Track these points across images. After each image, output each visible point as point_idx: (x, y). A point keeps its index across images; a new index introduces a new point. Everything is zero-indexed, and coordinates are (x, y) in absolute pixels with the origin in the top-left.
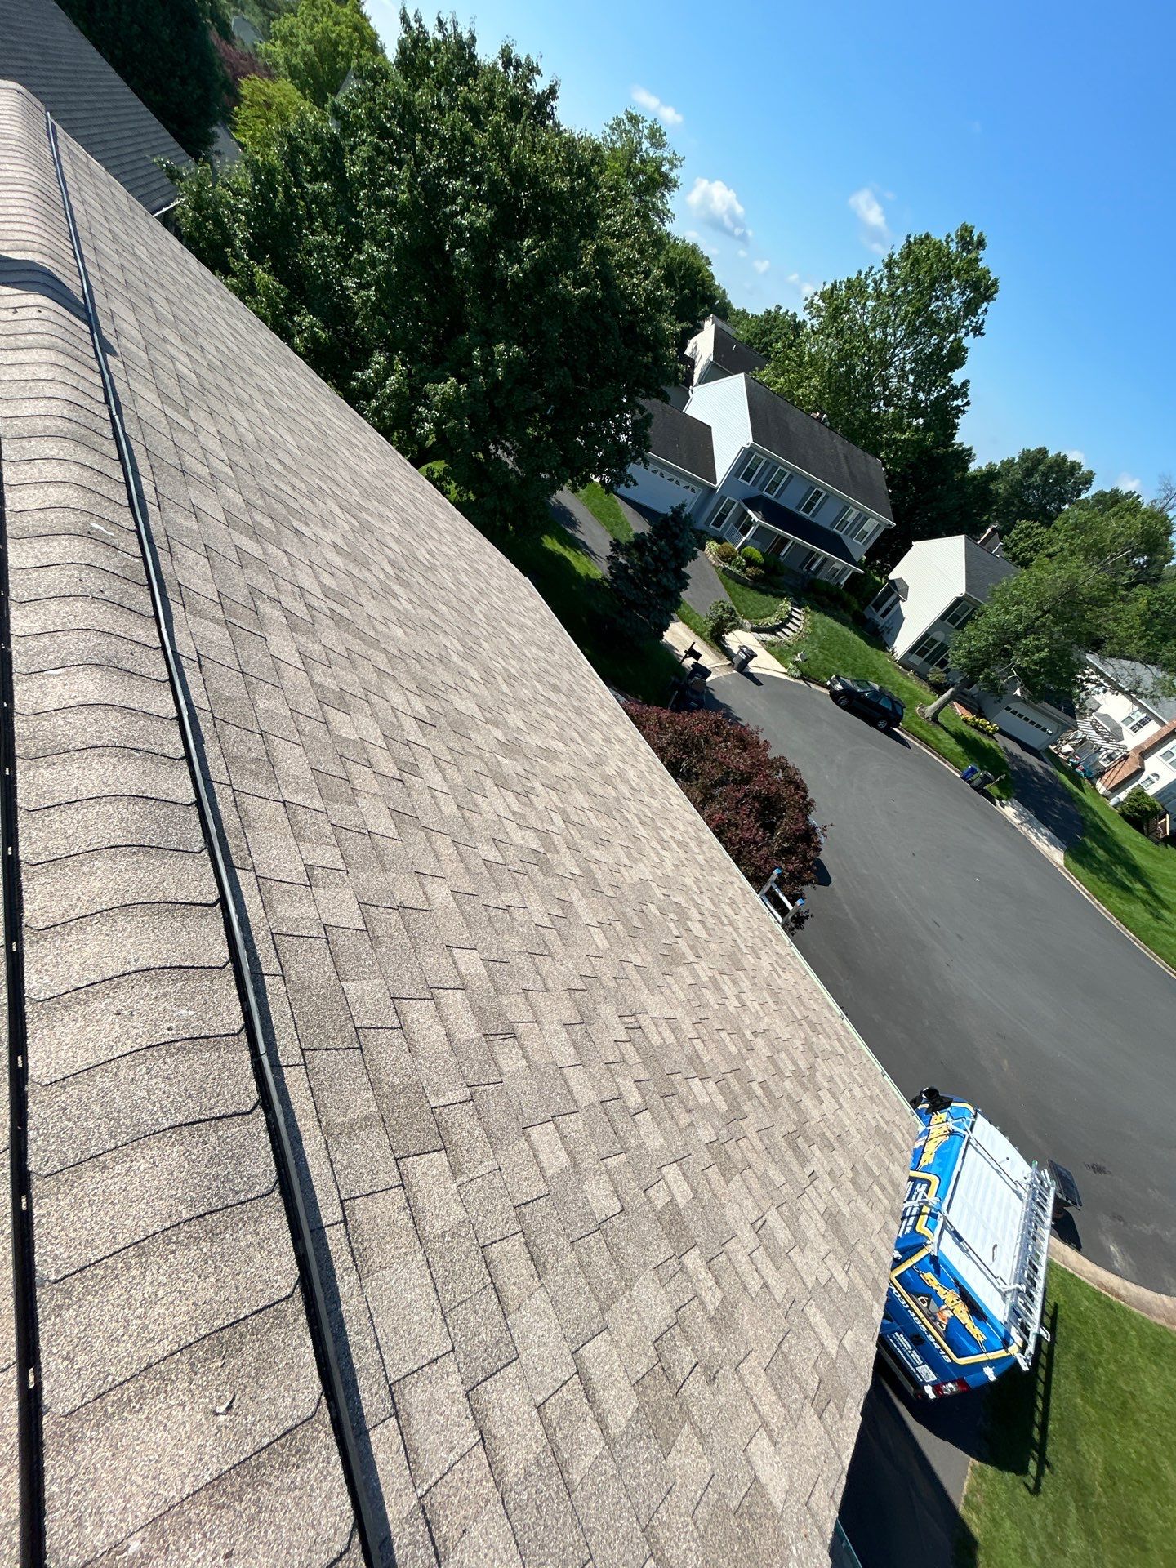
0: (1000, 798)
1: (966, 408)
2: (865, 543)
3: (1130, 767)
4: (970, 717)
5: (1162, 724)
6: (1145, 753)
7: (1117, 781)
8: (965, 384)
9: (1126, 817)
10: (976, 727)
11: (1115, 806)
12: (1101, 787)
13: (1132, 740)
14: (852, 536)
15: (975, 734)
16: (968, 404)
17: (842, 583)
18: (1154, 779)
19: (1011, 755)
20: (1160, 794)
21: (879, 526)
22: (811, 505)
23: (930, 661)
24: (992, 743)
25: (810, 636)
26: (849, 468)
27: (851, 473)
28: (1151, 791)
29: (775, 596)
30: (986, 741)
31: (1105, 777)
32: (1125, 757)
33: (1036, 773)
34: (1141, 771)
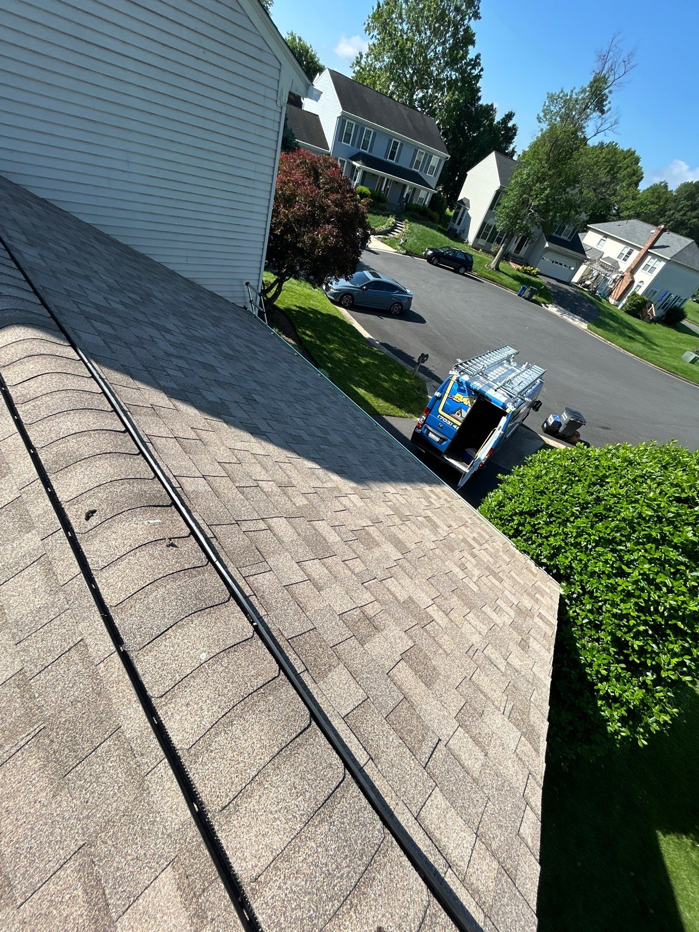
0: (545, 303)
1: (481, 73)
2: (435, 175)
3: (626, 282)
4: (520, 268)
5: (640, 249)
6: (633, 271)
7: (620, 294)
8: (478, 57)
9: (628, 312)
10: (525, 272)
11: (621, 309)
12: (612, 301)
13: (624, 267)
14: (426, 172)
15: (526, 276)
16: (482, 70)
17: (426, 203)
18: (641, 284)
19: (553, 285)
20: (646, 292)
21: (440, 161)
22: (393, 153)
23: (491, 241)
24: (538, 280)
25: (410, 234)
26: (412, 123)
27: (414, 127)
28: (640, 292)
29: (384, 215)
30: (533, 279)
31: (613, 294)
32: (622, 277)
33: (569, 292)
34: (632, 282)
